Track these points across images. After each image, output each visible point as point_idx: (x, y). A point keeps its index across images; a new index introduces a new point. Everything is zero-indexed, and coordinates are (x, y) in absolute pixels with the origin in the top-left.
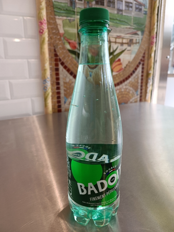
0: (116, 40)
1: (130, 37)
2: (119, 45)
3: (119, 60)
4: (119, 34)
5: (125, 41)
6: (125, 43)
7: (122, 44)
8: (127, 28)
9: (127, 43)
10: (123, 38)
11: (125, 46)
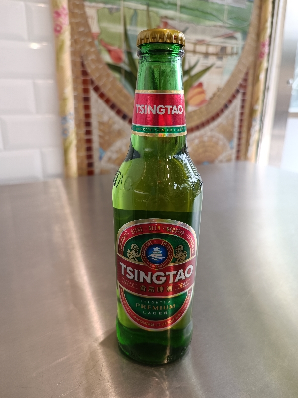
0: (195, 47)
2: (201, 57)
3: (200, 85)
4: (200, 37)
5: (211, 50)
6: (213, 54)
7: (206, 55)
9: (216, 54)
10: (208, 45)
11: (212, 60)
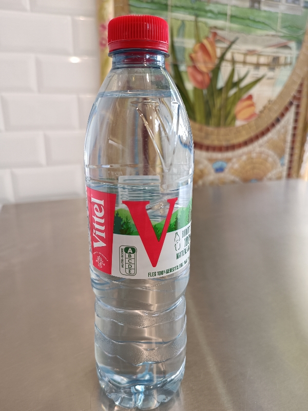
0: (245, 58)
1: (274, 53)
2: (251, 68)
3: (250, 97)
4: (251, 47)
5: (263, 60)
6: (264, 65)
7: (257, 66)
8: (267, 35)
9: (268, 65)
10: (259, 55)
11: (263, 71)
